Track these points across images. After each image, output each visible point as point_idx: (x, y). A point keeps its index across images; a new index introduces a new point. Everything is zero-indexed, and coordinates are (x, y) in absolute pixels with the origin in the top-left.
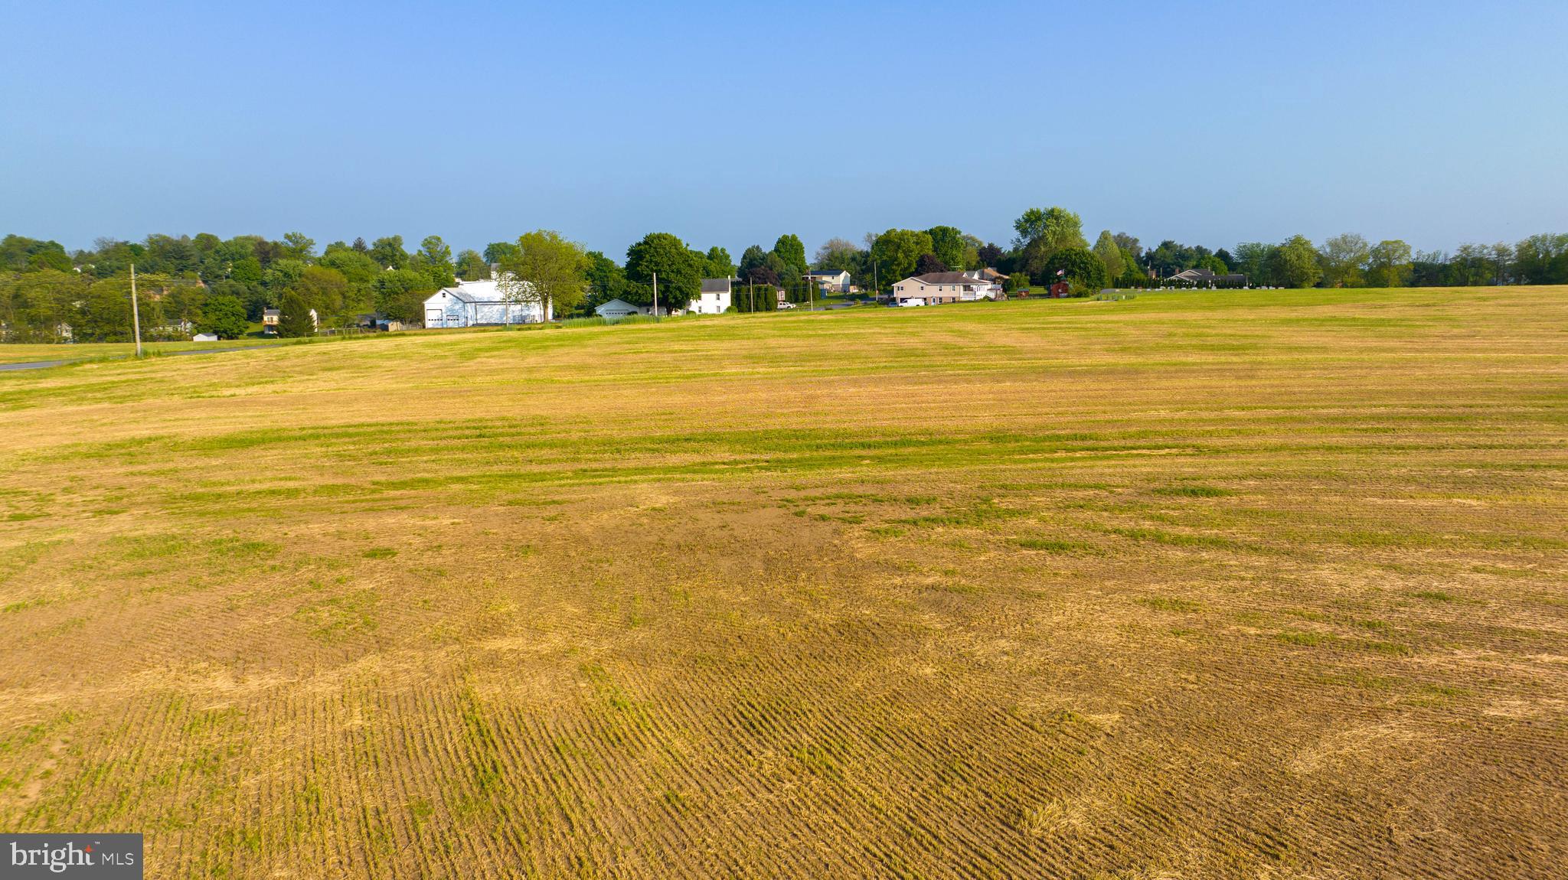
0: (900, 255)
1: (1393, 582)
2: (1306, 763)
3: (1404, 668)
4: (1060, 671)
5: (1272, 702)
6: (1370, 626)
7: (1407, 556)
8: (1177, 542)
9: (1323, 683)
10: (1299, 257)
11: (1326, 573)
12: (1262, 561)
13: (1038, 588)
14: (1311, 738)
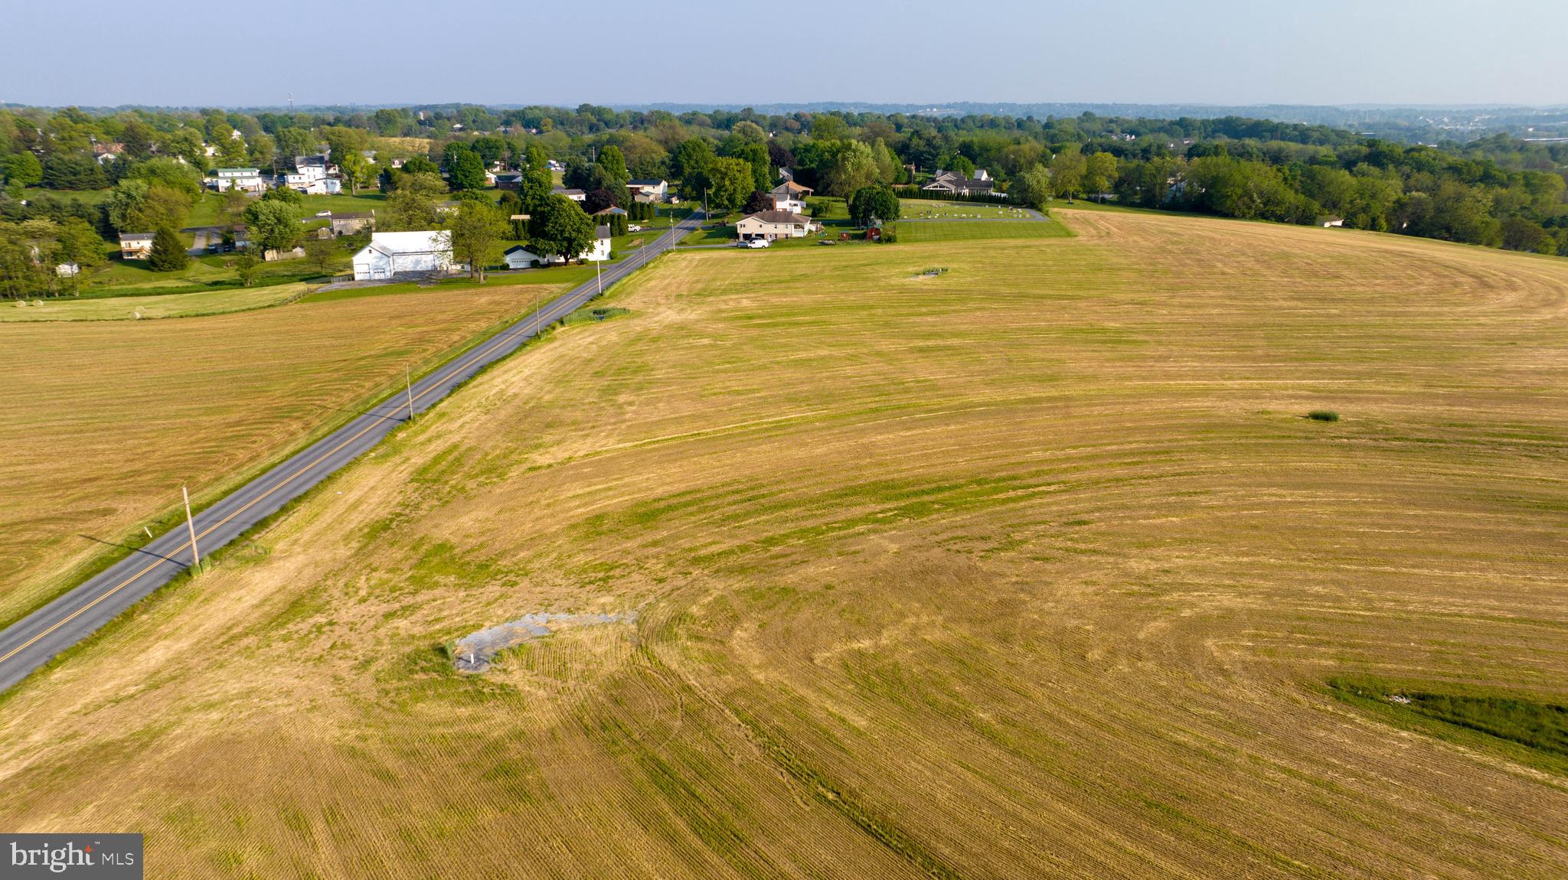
0: (727, 183)
1: (1154, 566)
2: (1141, 636)
3: (1160, 602)
4: (1071, 612)
5: (1129, 617)
6: (1149, 586)
7: (1159, 552)
8: (1083, 552)
9: (1140, 609)
10: (1038, 182)
11: (1133, 564)
12: (1111, 559)
13: (1049, 580)
14: (1141, 628)
